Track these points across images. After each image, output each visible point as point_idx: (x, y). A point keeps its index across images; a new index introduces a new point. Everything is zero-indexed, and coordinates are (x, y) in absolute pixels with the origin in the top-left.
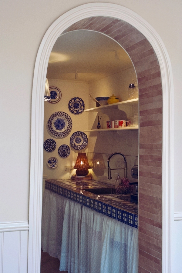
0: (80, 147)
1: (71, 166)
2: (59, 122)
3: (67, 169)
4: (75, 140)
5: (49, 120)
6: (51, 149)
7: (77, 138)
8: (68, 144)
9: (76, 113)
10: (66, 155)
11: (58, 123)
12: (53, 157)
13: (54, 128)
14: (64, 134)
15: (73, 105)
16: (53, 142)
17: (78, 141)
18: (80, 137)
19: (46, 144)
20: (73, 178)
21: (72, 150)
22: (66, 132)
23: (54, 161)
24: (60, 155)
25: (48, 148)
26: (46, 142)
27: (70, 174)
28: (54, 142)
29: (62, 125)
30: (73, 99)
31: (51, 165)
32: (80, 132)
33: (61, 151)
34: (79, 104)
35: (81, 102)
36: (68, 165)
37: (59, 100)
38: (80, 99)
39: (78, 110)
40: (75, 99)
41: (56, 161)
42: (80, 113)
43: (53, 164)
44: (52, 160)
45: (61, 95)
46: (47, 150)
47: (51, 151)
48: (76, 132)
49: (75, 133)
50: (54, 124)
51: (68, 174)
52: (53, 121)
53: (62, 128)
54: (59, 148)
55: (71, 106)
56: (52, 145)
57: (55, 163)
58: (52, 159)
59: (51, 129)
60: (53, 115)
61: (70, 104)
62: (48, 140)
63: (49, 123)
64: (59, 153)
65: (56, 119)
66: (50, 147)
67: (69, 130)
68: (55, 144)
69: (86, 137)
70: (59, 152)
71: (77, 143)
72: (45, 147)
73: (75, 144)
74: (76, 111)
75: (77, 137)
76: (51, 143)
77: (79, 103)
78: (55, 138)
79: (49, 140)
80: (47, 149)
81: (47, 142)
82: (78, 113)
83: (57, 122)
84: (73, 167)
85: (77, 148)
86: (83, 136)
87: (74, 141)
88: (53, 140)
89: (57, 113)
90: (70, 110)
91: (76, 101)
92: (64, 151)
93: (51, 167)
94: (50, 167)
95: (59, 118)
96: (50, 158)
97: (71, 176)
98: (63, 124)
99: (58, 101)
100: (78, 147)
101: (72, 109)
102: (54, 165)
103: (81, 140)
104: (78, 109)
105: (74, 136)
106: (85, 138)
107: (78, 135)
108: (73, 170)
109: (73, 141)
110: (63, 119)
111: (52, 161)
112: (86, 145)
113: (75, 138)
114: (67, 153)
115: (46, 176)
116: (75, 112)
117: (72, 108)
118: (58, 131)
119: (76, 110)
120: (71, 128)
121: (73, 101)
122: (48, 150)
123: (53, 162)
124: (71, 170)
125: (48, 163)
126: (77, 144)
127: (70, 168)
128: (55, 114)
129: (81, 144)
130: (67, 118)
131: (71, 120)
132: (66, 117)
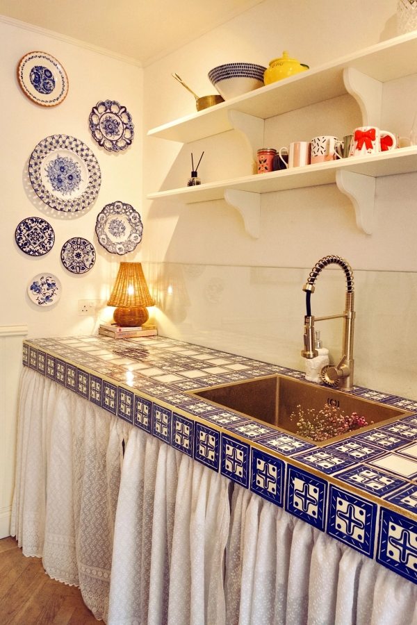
0: (121, 246)
1: (99, 300)
2: (62, 169)
3: (86, 308)
4: (108, 225)
5: (32, 157)
6: (38, 248)
7: (114, 222)
8: (90, 236)
9: (110, 149)
10: (83, 269)
11: (59, 172)
12: (45, 274)
13: (48, 186)
14: (78, 204)
15: (102, 123)
16: (45, 229)
17: (115, 230)
18: (123, 218)
19: (21, 231)
20: (103, 332)
21: (99, 254)
22: (84, 202)
23: (49, 285)
24: (67, 268)
25: (31, 247)
26: (22, 228)
27: (95, 321)
28: (48, 227)
29: (71, 177)
30: (103, 104)
31: (41, 296)
32: (124, 204)
33: (70, 255)
34: (118, 124)
35: (125, 120)
36: (90, 296)
37: (60, 100)
38: (123, 110)
39: (117, 141)
40: (108, 105)
41: (54, 284)
42: (121, 149)
43: (47, 295)
44: (44, 280)
45: (66, 84)
46: (25, 252)
47: (41, 254)
48: (113, 204)
49: (110, 205)
50: (47, 174)
51: (90, 320)
52: (43, 161)
53: (71, 188)
54: (65, 246)
55: (96, 125)
56: (43, 237)
57: (50, 291)
58: (42, 278)
59: (39, 185)
60: (43, 143)
61: (95, 121)
62: (30, 222)
63: (30, 166)
64: (64, 263)
65: (51, 157)
66: (35, 244)
67: (91, 197)
68: (50, 235)
69: (137, 220)
70: (62, 259)
71: (114, 234)
72: (21, 241)
73: (108, 238)
74: (111, 141)
75: (114, 218)
76: (39, 231)
77: (119, 121)
78: (50, 216)
79: (32, 220)
80: (27, 249)
81: (27, 226)
82: (115, 148)
83: (58, 167)
84: (102, 301)
85: (115, 248)
86: (131, 217)
87: (107, 230)
88: (46, 222)
89: (57, 138)
90: (94, 136)
91: (111, 113)
92: (78, 255)
93: (39, 303)
94: (37, 302)
95: (62, 155)
96: (36, 276)
97: (98, 326)
98: (74, 175)
99: (57, 102)
100: (119, 246)
101: (98, 136)
102: (47, 297)
103: (124, 228)
104: (116, 138)
105: (105, 214)
106: (135, 224)
107: (118, 213)
108: (102, 310)
109: (103, 229)
110: (74, 162)
111: (43, 285)
112: (138, 241)
113: (109, 221)
114: (87, 264)
115: (25, 328)
116: (108, 145)
117: (100, 130)
118: (58, 194)
119: (111, 139)
120: (97, 189)
121: (101, 109)
122: (29, 251)
123: (46, 286)
124: (98, 309)
125: (30, 292)
126: (113, 239)
127: (95, 305)
128: (50, 140)
129: (124, 238)
130: (86, 160)
131: (97, 167)
132: (82, 155)
